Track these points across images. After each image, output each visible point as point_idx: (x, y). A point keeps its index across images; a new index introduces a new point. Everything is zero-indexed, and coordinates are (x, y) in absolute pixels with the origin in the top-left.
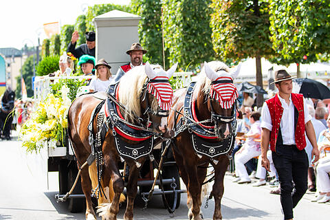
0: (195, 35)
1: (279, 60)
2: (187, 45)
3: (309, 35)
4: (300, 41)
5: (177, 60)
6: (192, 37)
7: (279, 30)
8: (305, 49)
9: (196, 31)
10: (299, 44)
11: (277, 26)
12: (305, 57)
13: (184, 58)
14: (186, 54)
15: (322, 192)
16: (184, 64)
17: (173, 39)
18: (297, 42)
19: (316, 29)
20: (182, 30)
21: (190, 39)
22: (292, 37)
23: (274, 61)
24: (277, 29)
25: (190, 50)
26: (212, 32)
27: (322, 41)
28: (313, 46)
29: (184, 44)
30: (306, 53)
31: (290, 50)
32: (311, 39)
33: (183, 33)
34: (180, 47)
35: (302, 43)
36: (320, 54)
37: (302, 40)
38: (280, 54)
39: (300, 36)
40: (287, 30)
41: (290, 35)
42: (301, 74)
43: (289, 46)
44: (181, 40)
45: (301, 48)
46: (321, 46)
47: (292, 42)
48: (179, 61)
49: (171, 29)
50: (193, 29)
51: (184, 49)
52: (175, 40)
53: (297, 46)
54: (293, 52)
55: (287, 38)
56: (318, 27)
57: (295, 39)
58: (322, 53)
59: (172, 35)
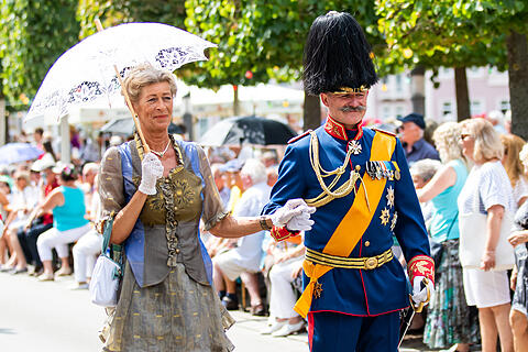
0: (50, 34)
1: (201, 79)
2: (35, 52)
3: (257, 34)
4: (241, 44)
5: (15, 79)
6: (45, 38)
7: (202, 26)
8: (249, 59)
9: (53, 26)
10: (239, 51)
11: (199, 19)
12: (248, 75)
13: (30, 76)
14: (33, 69)
15: (281, 317)
16: (29, 85)
17: (9, 42)
18: (235, 47)
19: (270, 23)
20: (26, 24)
21: (40, 40)
22: (225, 38)
23: (192, 82)
24: (199, 23)
25: (41, 61)
26: (80, 29)
27: (281, 45)
28: (264, 54)
29: (29, 51)
30: (252, 66)
31: (223, 62)
32: (260, 42)
33: (27, 29)
34: (22, 56)
35: (244, 49)
36: (276, 69)
37: (244, 42)
38: (204, 69)
39: (241, 36)
40: (218, 26)
41: (222, 34)
42: (241, 105)
43: (221, 55)
44: (24, 42)
45: (241, 58)
46: (278, 54)
47: (226, 47)
48: (21, 81)
49: (6, 24)
50: (45, 24)
51: (31, 60)
52: (13, 44)
53: (234, 54)
54: (227, 65)
55: (217, 40)
56: (273, 19)
57: (232, 40)
58: (280, 66)
59: (8, 34)
